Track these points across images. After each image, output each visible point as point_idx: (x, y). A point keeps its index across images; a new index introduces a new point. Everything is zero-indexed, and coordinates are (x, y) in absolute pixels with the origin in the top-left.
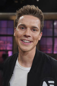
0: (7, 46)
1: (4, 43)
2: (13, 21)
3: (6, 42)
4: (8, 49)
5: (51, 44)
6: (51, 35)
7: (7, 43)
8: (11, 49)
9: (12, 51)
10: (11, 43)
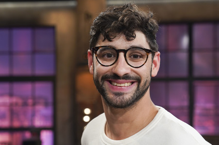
0: (33, 115)
1: (25, 104)
2: (53, 28)
3: (30, 101)
4: (38, 123)
5: (186, 103)
6: (184, 73)
7: (34, 104)
8: (49, 124)
9: (53, 129)
10: (46, 104)
